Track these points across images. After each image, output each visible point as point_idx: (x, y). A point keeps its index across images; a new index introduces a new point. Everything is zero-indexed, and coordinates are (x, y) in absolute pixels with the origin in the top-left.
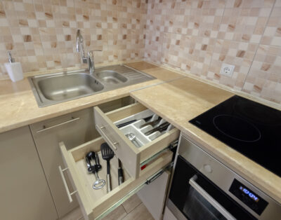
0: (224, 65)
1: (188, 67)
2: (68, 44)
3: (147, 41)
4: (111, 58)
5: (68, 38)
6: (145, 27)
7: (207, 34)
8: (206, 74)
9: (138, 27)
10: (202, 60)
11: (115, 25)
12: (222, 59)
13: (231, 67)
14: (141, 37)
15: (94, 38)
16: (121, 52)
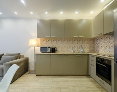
0: (110, 49)
1: (104, 51)
2: (79, 48)
3: (96, 48)
4: (87, 51)
5: (80, 47)
6: (95, 45)
7: (106, 44)
8: (107, 52)
9: (93, 45)
10: (106, 49)
11: (88, 45)
12: (109, 48)
13: (111, 49)
14: (94, 47)
15: (84, 47)
16: (89, 50)
